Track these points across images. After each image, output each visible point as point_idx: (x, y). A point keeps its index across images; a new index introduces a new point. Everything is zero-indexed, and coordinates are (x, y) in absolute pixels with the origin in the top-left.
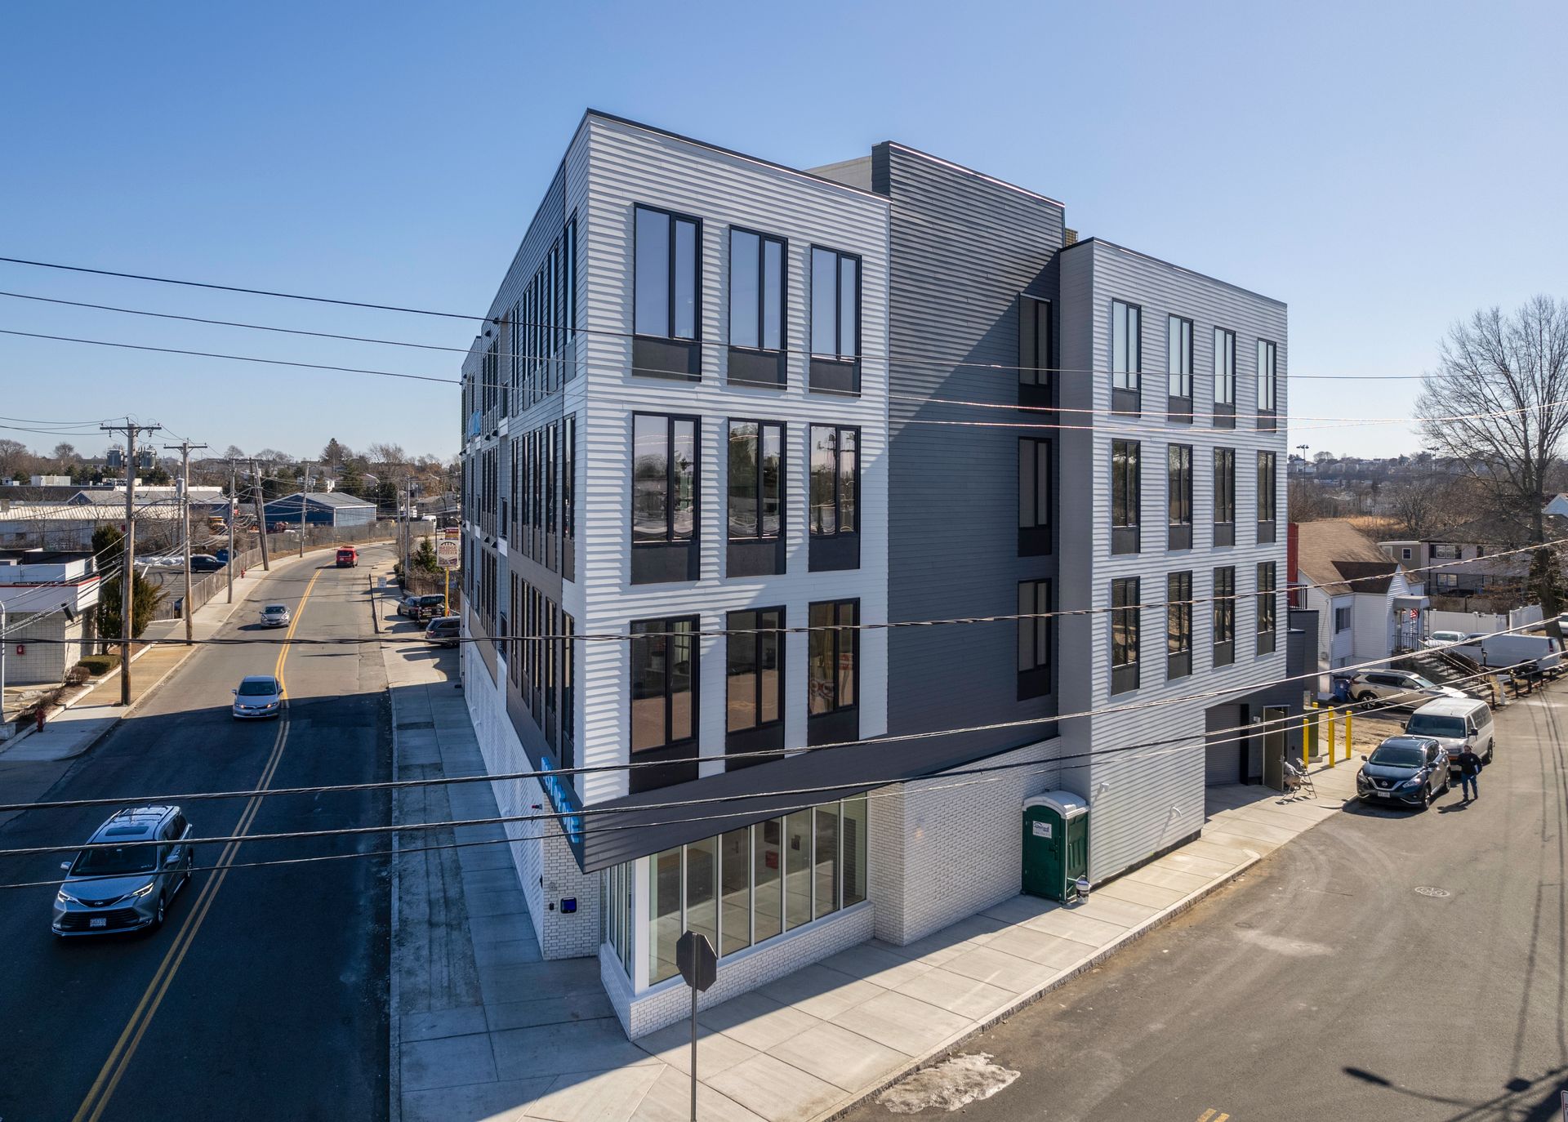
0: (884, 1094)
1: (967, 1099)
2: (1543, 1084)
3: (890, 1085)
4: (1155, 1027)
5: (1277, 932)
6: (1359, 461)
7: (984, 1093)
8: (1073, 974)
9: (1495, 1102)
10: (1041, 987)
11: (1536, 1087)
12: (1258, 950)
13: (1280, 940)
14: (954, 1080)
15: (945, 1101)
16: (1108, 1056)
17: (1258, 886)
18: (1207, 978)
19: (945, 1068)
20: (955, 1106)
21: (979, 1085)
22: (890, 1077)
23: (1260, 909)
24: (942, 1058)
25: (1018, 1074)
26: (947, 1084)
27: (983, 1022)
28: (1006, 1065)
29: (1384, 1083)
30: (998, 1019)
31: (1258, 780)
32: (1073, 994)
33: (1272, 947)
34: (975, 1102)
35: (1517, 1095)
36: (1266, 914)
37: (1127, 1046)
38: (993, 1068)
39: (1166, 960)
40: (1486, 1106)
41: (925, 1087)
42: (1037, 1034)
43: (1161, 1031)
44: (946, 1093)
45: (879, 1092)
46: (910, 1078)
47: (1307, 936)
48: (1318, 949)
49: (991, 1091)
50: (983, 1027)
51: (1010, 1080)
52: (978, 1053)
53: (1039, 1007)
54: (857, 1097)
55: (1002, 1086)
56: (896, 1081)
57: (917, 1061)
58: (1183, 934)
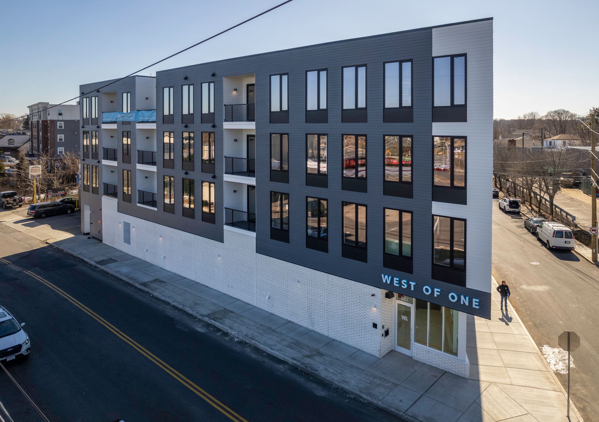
5: (529, 285)
12: (535, 291)
27: (528, 335)
36: (516, 280)
47: (539, 284)
48: (547, 288)
57: (540, 354)
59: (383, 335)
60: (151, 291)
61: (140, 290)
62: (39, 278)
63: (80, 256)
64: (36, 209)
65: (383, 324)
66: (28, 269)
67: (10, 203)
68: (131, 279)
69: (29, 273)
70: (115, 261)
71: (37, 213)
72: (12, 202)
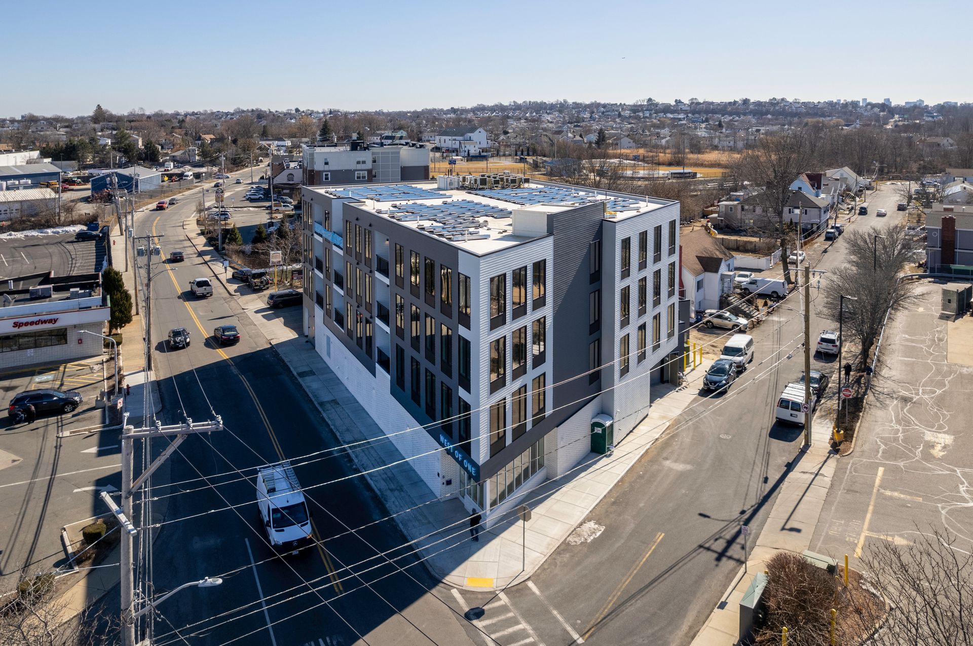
0: (568, 539)
1: (592, 538)
2: (750, 511)
3: (568, 536)
4: (642, 505)
5: (676, 461)
6: (712, 103)
7: (596, 535)
8: (614, 487)
9: (737, 518)
10: (605, 493)
11: (747, 512)
12: (670, 469)
13: (677, 464)
14: (586, 532)
15: (586, 540)
16: (629, 518)
17: (669, 439)
18: (655, 484)
19: (583, 527)
20: (589, 541)
21: (594, 532)
22: (568, 533)
23: (670, 451)
24: (581, 524)
25: (604, 527)
26: (585, 533)
27: (590, 509)
28: (600, 524)
29: (708, 517)
30: (594, 508)
31: (667, 382)
32: (615, 495)
33: (674, 468)
34: (594, 538)
35: (742, 516)
36: (672, 453)
37: (634, 513)
38: (597, 526)
39: (641, 477)
40: (733, 521)
41: (579, 535)
42: (607, 512)
43: (644, 506)
44: (585, 537)
45: (566, 539)
46: (574, 533)
47: (686, 462)
48: (689, 467)
49: (598, 534)
50: (591, 512)
51: (603, 530)
52: (591, 521)
53: (605, 501)
54: (561, 542)
55: (601, 532)
56: (570, 534)
57: (575, 526)
58: (646, 464)
59: (443, 484)
60: (322, 412)
61: (316, 408)
62: (247, 384)
63: (288, 364)
64: (274, 299)
65: (444, 474)
66: (243, 373)
67: (257, 286)
68: (315, 396)
69: (243, 378)
70: (314, 374)
71: (274, 302)
72: (259, 284)
